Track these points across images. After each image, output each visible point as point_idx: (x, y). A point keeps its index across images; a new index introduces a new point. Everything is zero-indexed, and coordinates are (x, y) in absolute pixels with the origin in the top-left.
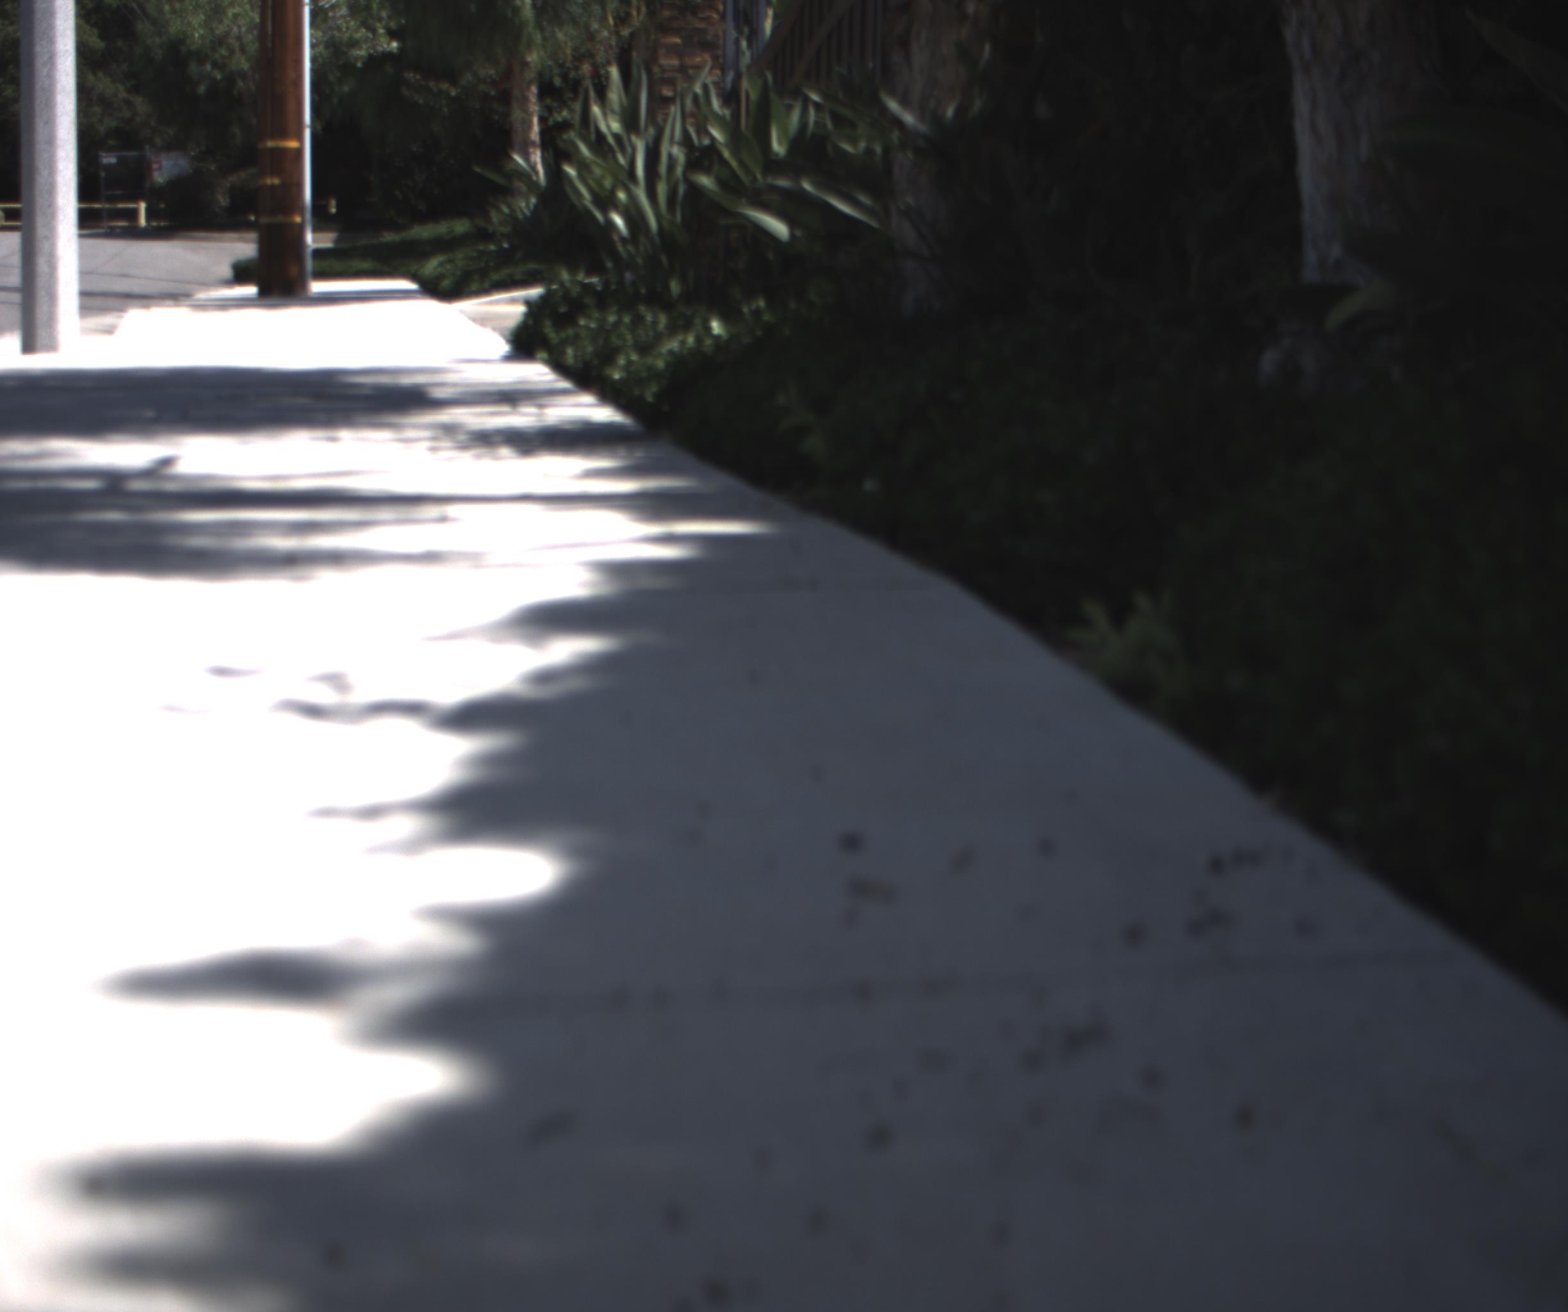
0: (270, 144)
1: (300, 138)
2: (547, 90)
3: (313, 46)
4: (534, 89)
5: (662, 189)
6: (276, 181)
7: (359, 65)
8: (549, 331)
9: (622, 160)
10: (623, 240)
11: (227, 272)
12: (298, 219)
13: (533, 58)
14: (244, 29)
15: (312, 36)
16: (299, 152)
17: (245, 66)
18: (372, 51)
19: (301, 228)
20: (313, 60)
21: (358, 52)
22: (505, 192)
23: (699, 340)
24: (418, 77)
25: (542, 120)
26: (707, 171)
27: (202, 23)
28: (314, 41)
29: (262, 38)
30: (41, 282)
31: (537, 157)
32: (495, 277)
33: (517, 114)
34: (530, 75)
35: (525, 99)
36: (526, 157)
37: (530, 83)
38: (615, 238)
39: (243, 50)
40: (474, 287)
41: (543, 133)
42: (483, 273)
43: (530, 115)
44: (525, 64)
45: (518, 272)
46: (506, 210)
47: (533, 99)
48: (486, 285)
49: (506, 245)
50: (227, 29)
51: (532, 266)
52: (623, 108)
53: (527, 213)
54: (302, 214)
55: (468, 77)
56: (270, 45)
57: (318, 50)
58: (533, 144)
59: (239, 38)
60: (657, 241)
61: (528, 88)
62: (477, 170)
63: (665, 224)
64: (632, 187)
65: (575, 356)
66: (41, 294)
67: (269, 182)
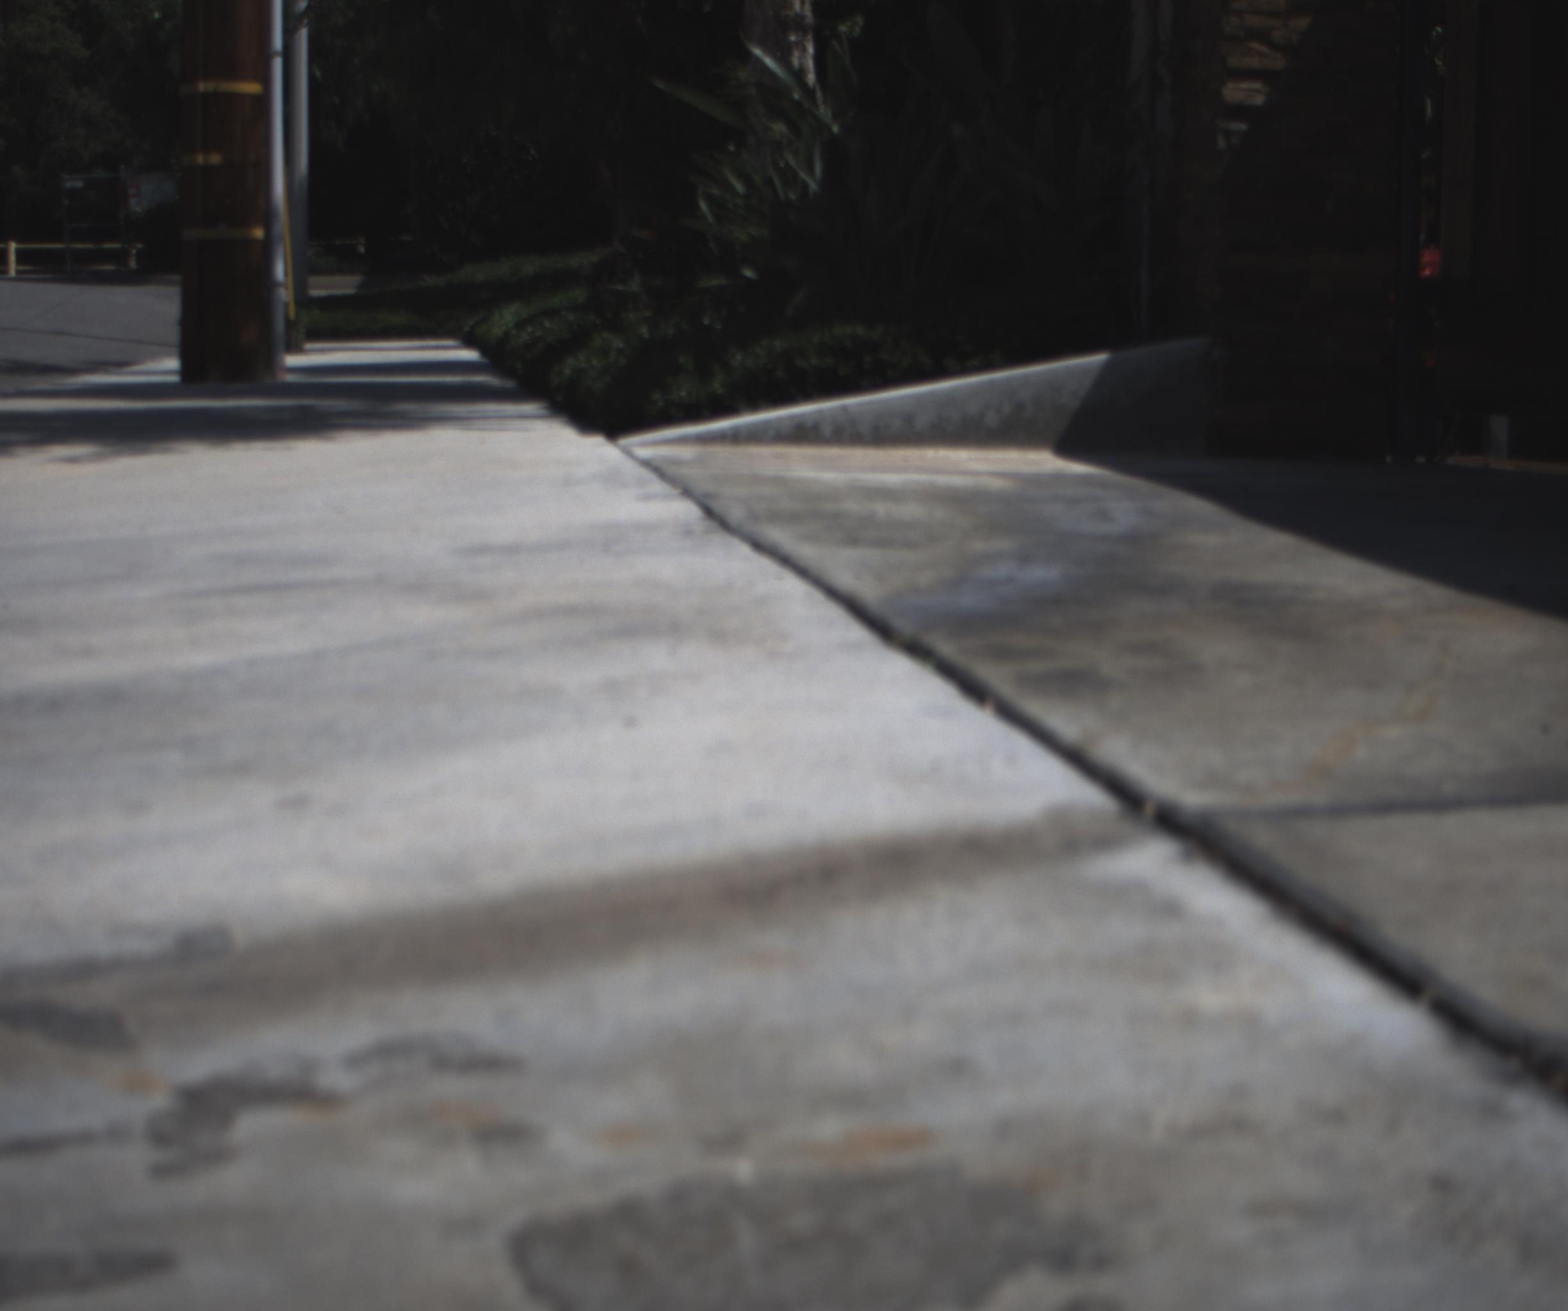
0: (202, 87)
1: (263, 75)
6: (215, 159)
12: (259, 233)
16: (262, 103)
19: (266, 250)
22: (728, 136)
31: (806, 57)
36: (782, 53)
40: (683, 392)
46: (739, 187)
48: (717, 386)
49: (749, 273)
53: (813, 186)
54: (267, 217)
58: (799, 24)
62: (661, 85)
67: (200, 159)
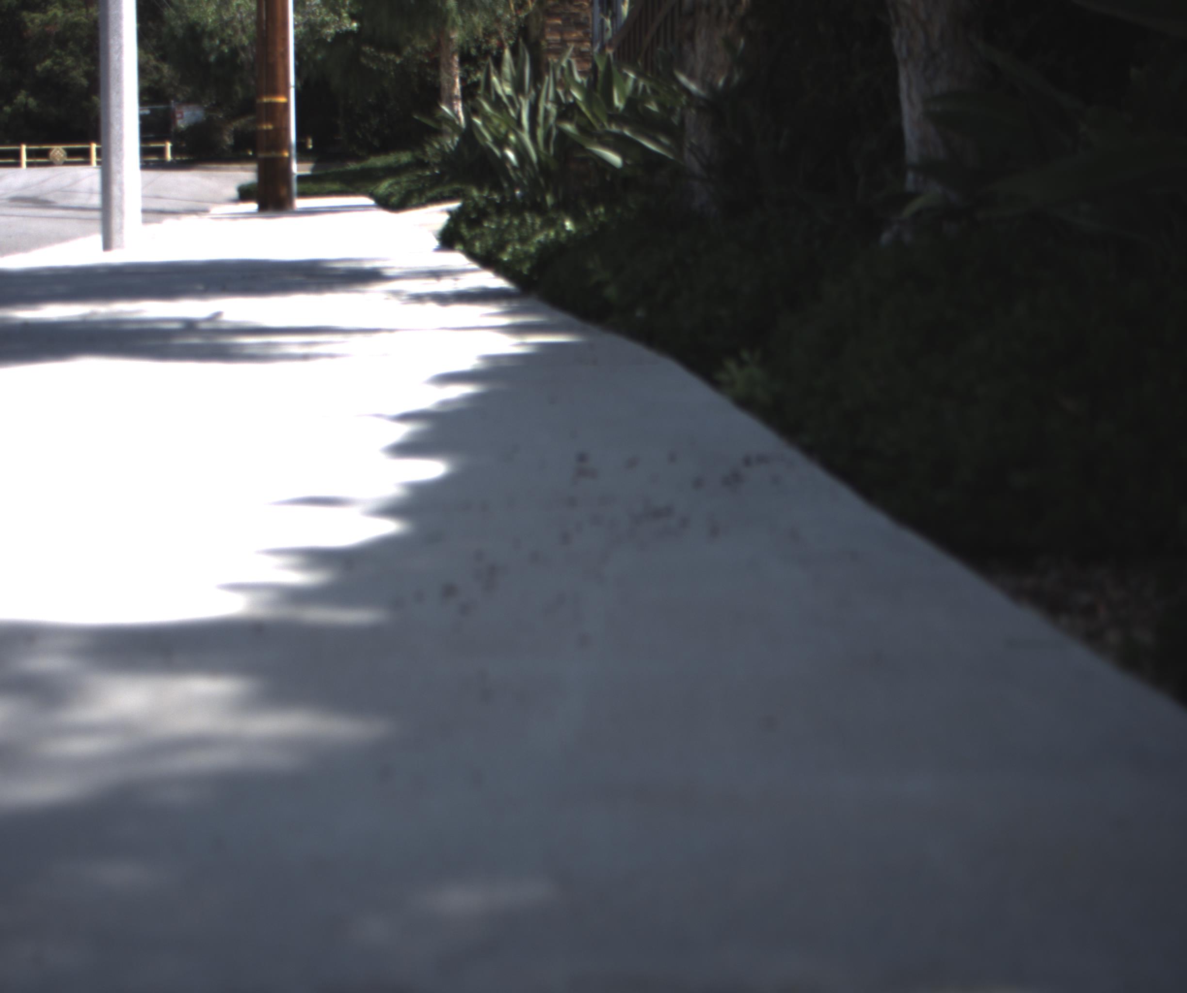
0: (265, 100)
1: (287, 95)
2: (466, 59)
3: (295, 27)
4: (456, 58)
5: (540, 133)
6: (270, 127)
7: (329, 40)
8: (464, 231)
9: (512, 113)
10: (514, 168)
11: (233, 193)
12: (286, 154)
13: (456, 36)
14: (244, 15)
15: (295, 19)
16: (286, 106)
17: (246, 41)
18: (338, 30)
19: (288, 161)
20: (296, 37)
21: (328, 31)
22: (437, 132)
23: (557, 234)
24: (372, 50)
25: (462, 80)
26: (570, 120)
27: (214, 11)
28: (296, 23)
29: (258, 23)
30: (115, 202)
31: (459, 107)
32: (430, 194)
33: (444, 76)
34: (454, 47)
35: (450, 65)
36: (451, 107)
37: (453, 54)
38: (508, 166)
39: (244, 30)
40: (414, 202)
41: (463, 89)
42: (421, 192)
43: (454, 77)
44: (450, 40)
45: (446, 190)
46: (437, 146)
47: (456, 65)
48: (423, 200)
49: (437, 172)
50: (232, 15)
51: (457, 186)
52: (513, 78)
53: (452, 148)
54: (288, 147)
55: (408, 50)
56: (264, 28)
57: (298, 29)
58: (456, 98)
59: (241, 22)
60: (537, 168)
61: (452, 58)
62: (416, 117)
63: (543, 158)
64: (519, 132)
65: (481, 247)
66: (115, 212)
67: (265, 127)
